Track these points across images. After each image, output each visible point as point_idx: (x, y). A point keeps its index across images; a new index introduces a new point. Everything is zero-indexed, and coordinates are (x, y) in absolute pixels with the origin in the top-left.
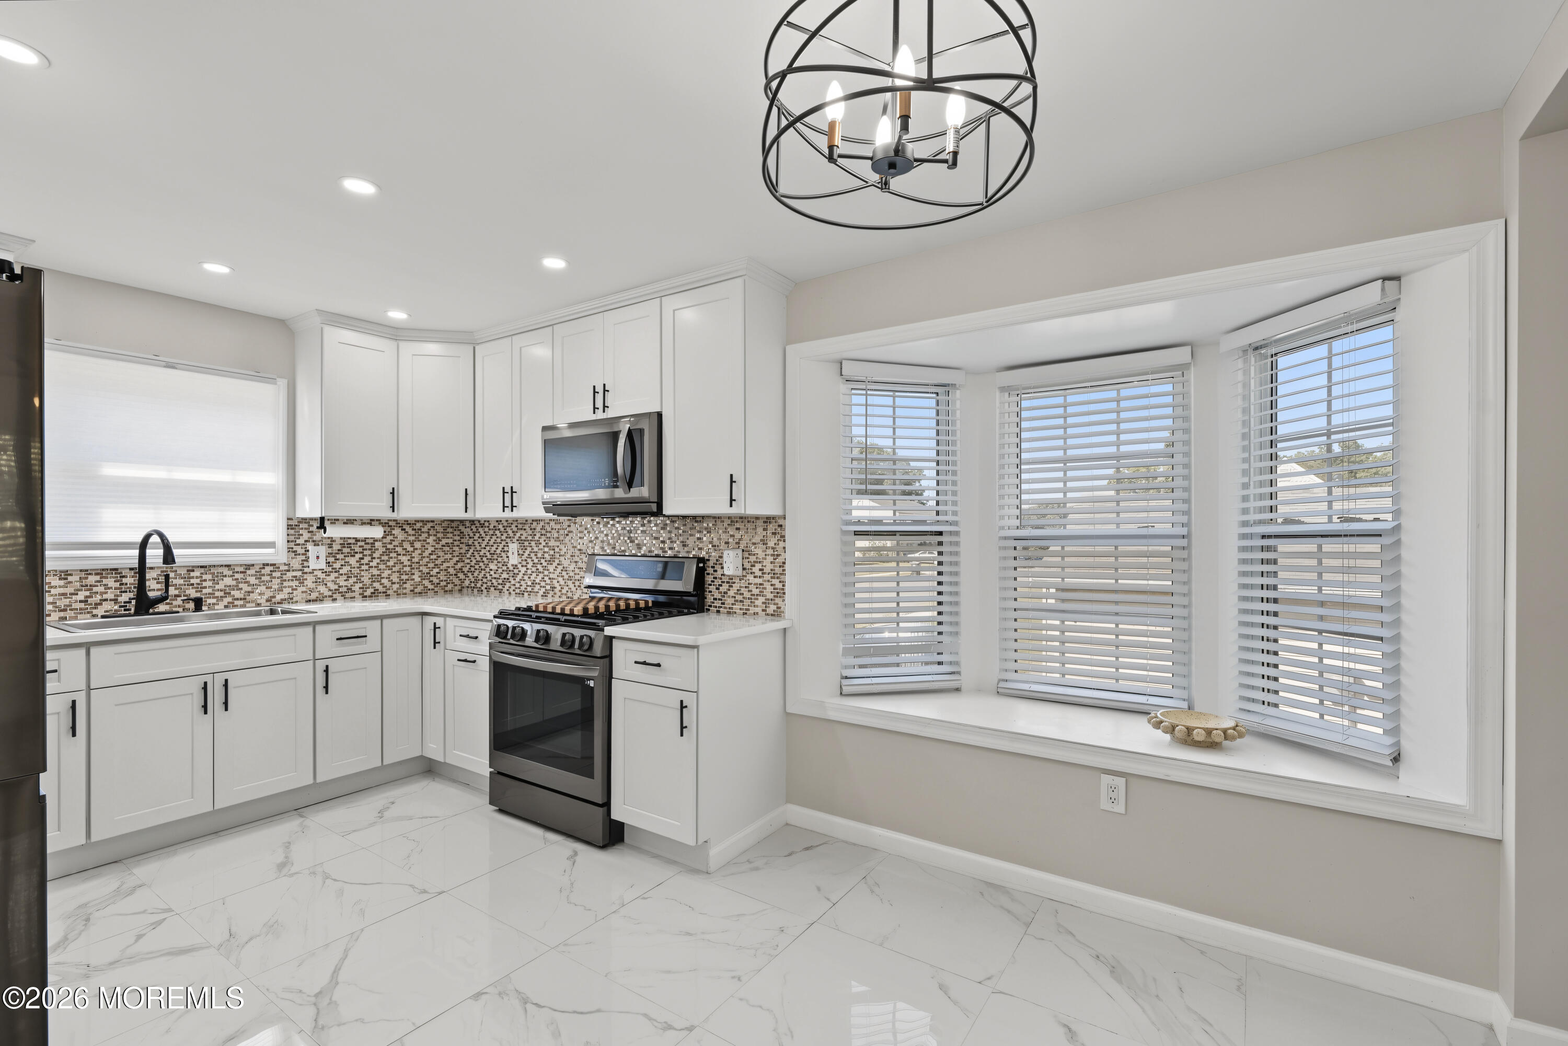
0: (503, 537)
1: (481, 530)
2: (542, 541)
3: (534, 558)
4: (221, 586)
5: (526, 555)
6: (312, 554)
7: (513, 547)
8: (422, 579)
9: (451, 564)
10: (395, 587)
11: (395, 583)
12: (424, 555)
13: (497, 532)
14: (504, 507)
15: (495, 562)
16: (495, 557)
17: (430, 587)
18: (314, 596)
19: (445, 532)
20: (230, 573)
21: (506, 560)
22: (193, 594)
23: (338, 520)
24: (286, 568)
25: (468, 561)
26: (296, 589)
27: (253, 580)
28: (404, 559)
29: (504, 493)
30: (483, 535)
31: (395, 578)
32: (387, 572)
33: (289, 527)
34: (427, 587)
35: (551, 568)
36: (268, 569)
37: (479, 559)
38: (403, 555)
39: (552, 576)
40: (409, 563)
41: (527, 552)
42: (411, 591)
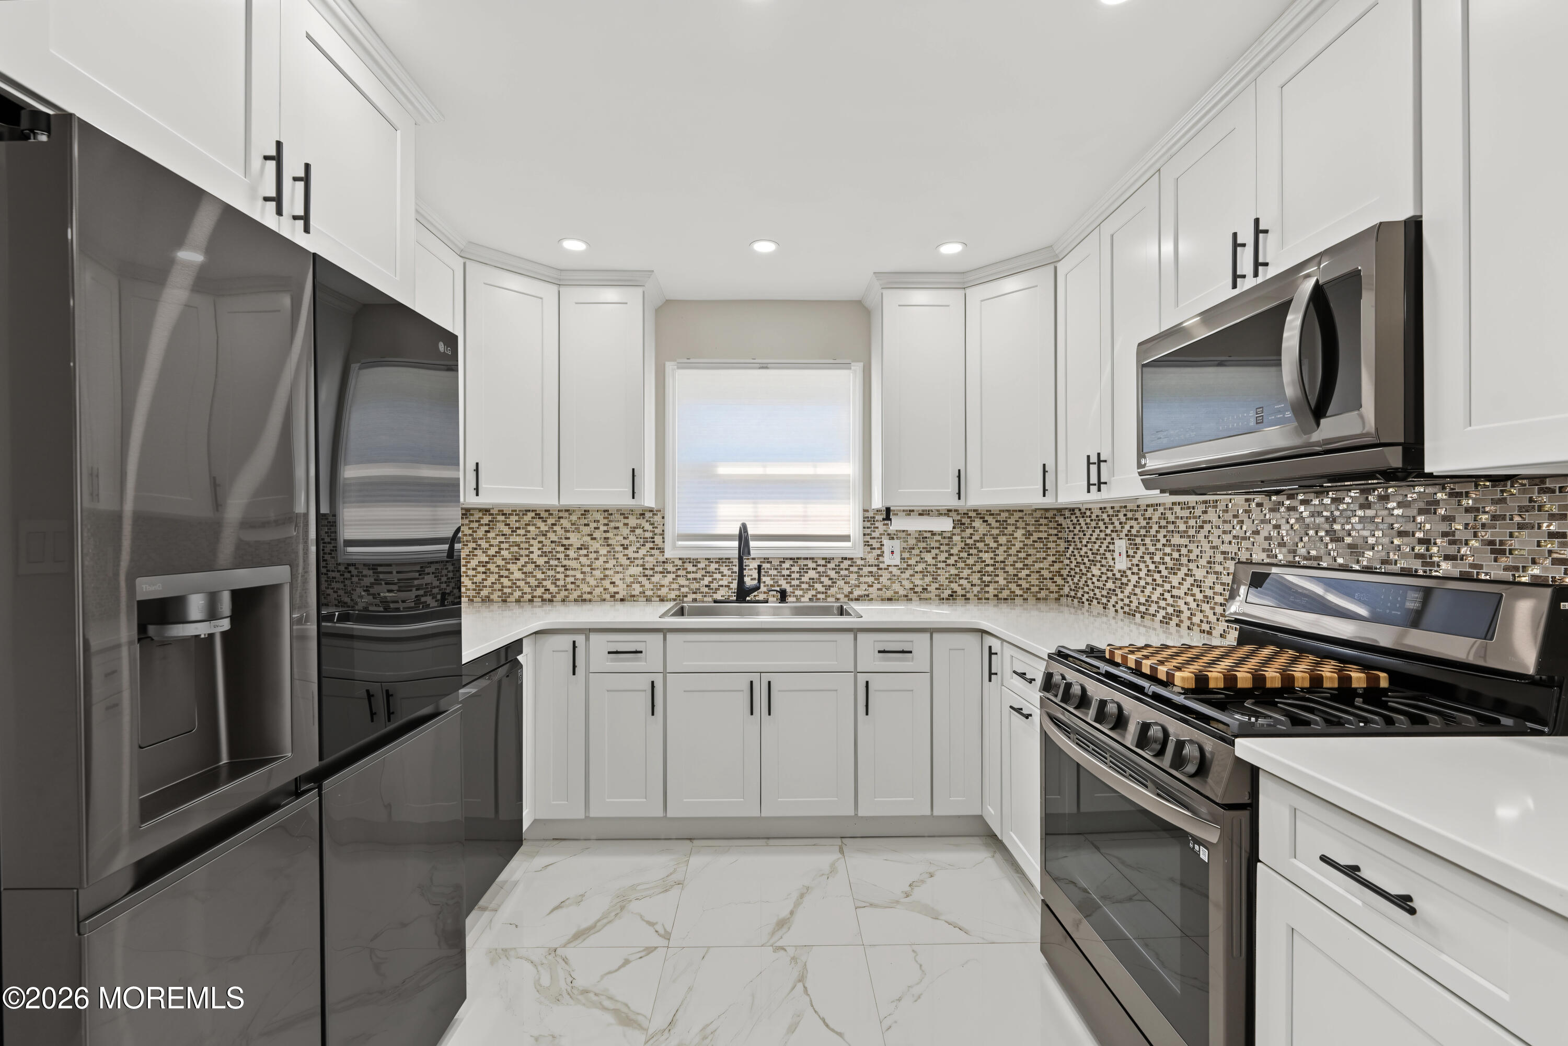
0: (1108, 531)
1: (1081, 520)
2: (1160, 536)
3: (1149, 562)
4: (805, 579)
5: (1138, 556)
6: (886, 549)
7: (1121, 545)
8: (1007, 582)
9: (1045, 564)
10: (976, 589)
11: (975, 585)
12: (1011, 552)
13: (1101, 524)
14: (1089, 485)
15: (1098, 565)
16: (1098, 558)
17: (1019, 592)
18: (889, 594)
19: (1038, 524)
20: (814, 565)
21: (1111, 563)
22: (784, 585)
23: (913, 511)
24: (862, 562)
25: (1067, 562)
26: (872, 586)
27: (832, 574)
28: (986, 556)
29: (1089, 463)
30: (1085, 527)
31: (975, 578)
32: (966, 572)
33: (865, 519)
34: (1014, 592)
35: (1175, 580)
36: (847, 563)
37: (1079, 560)
38: (986, 552)
39: (1175, 592)
40: (992, 562)
41: (1140, 553)
42: (994, 596)
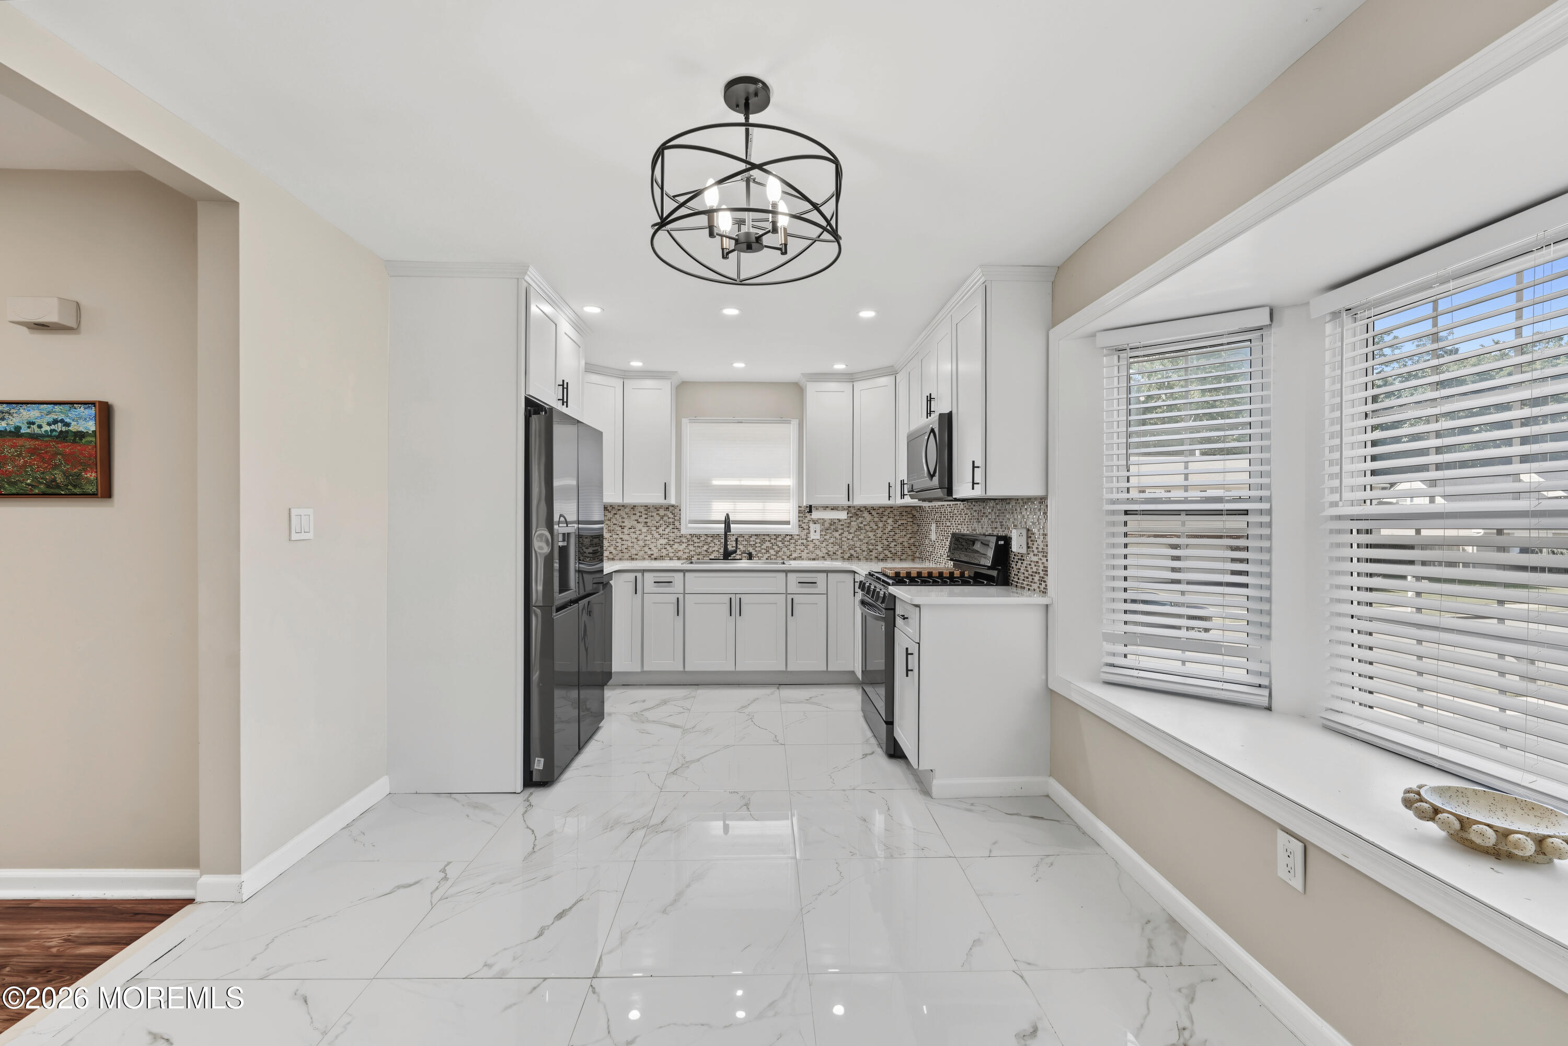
1: (923, 513)
4: (764, 547)
6: (812, 530)
8: (883, 550)
9: (906, 539)
10: (865, 553)
11: (864, 551)
12: (884, 531)
15: (928, 538)
16: (927, 534)
17: (890, 555)
18: (813, 556)
20: (769, 539)
22: (751, 549)
23: (828, 507)
24: (798, 537)
25: (918, 537)
26: (803, 551)
27: (780, 544)
28: (871, 534)
30: (924, 517)
31: (864, 547)
33: (800, 512)
34: (887, 555)
36: (788, 538)
38: (870, 531)
40: (874, 537)
42: (876, 557)
